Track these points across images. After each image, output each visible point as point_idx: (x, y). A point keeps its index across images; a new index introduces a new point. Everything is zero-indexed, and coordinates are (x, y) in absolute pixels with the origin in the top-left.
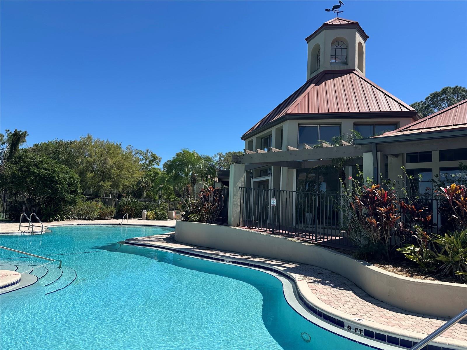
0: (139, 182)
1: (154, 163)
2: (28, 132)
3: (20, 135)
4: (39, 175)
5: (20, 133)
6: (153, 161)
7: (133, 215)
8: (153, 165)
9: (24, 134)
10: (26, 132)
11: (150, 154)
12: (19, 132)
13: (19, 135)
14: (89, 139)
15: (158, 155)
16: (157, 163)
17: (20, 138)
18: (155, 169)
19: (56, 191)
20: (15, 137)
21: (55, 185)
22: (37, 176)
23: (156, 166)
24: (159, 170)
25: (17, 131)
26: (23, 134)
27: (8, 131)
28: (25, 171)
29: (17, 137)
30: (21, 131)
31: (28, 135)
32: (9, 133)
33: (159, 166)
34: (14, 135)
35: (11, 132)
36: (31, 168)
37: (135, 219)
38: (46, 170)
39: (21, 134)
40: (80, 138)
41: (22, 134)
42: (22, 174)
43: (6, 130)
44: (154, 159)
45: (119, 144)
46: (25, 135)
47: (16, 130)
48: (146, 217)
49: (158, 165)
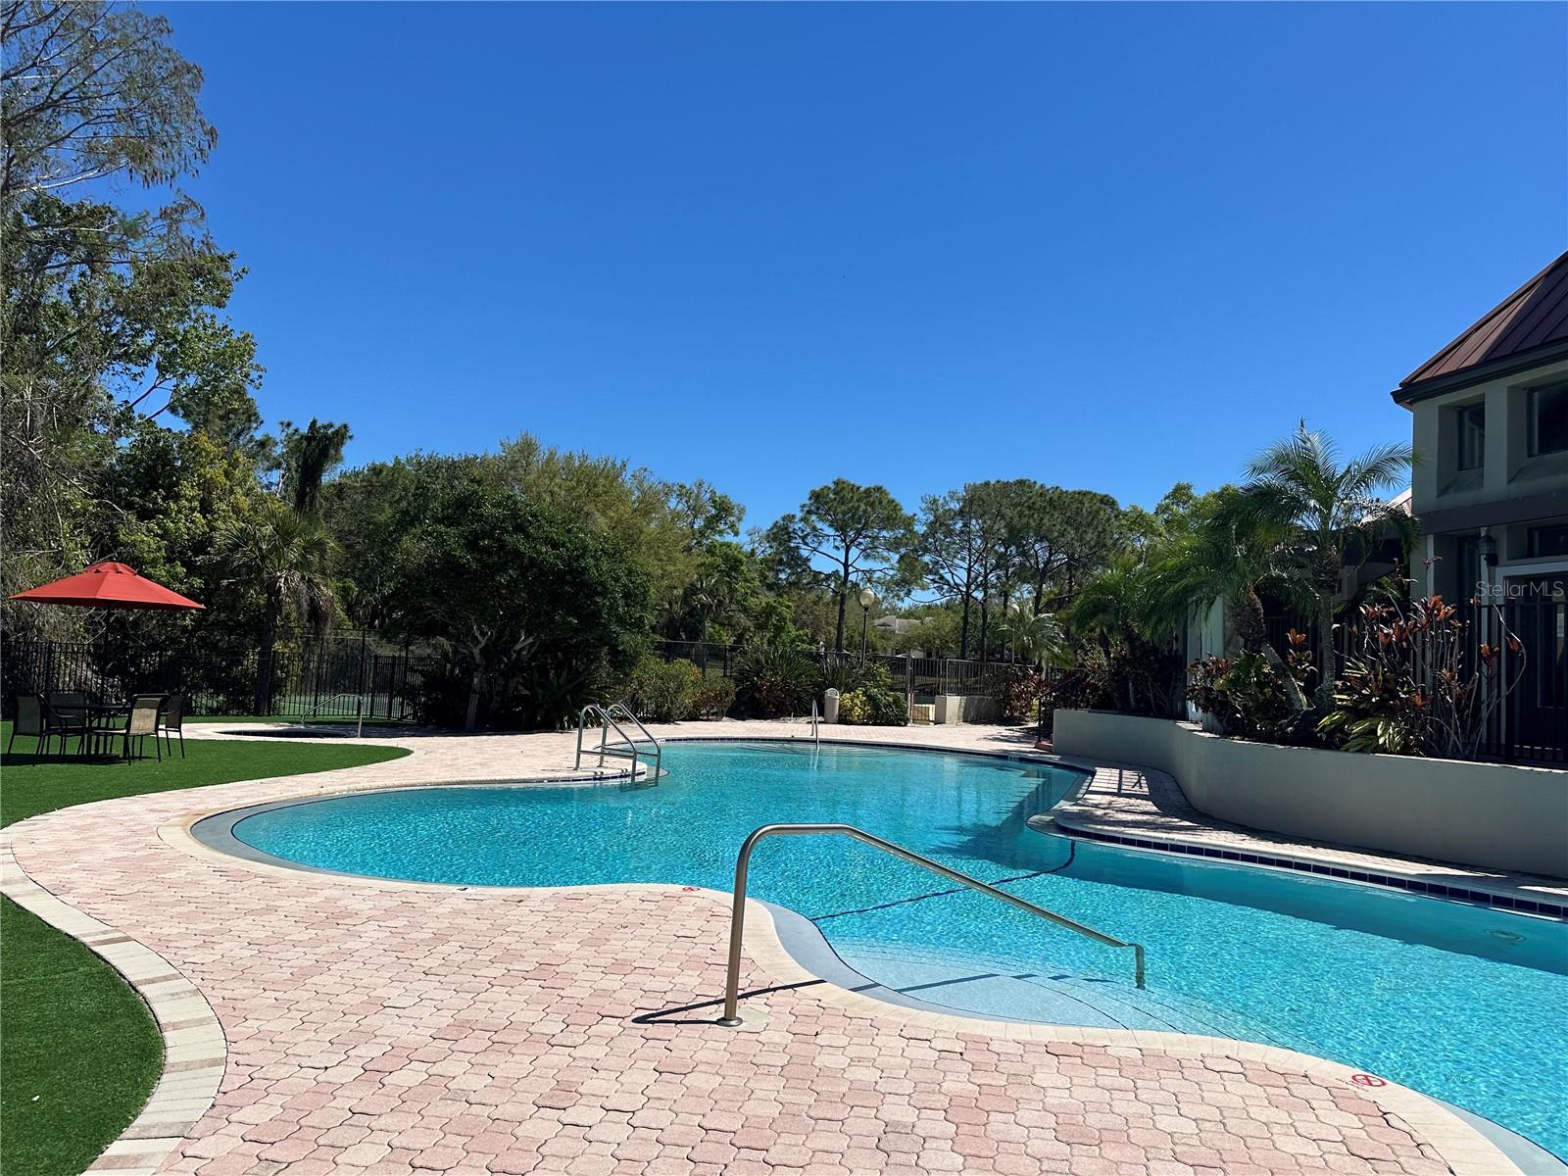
0: (691, 591)
1: (722, 527)
2: (350, 427)
3: (327, 439)
4: (532, 562)
5: (330, 432)
6: (717, 518)
7: (790, 704)
8: (721, 532)
9: (341, 435)
10: (345, 427)
11: (708, 495)
12: (325, 427)
13: (326, 437)
14: (527, 448)
15: (734, 499)
16: (732, 526)
17: (328, 449)
18: (728, 545)
19: (590, 619)
20: (314, 444)
21: (589, 597)
22: (526, 567)
23: (729, 538)
24: (739, 548)
25: (318, 424)
26: (337, 434)
27: (289, 425)
28: (486, 550)
29: (318, 445)
30: (331, 426)
31: (351, 437)
32: (289, 432)
33: (739, 536)
34: (309, 439)
35: (296, 431)
36: (506, 537)
37: (801, 719)
38: (555, 545)
39: (333, 433)
40: (502, 444)
41: (337, 432)
42: (479, 561)
43: (282, 424)
44: (723, 510)
45: (619, 464)
46: (343, 437)
47: (314, 422)
48: (837, 712)
49: (736, 534)
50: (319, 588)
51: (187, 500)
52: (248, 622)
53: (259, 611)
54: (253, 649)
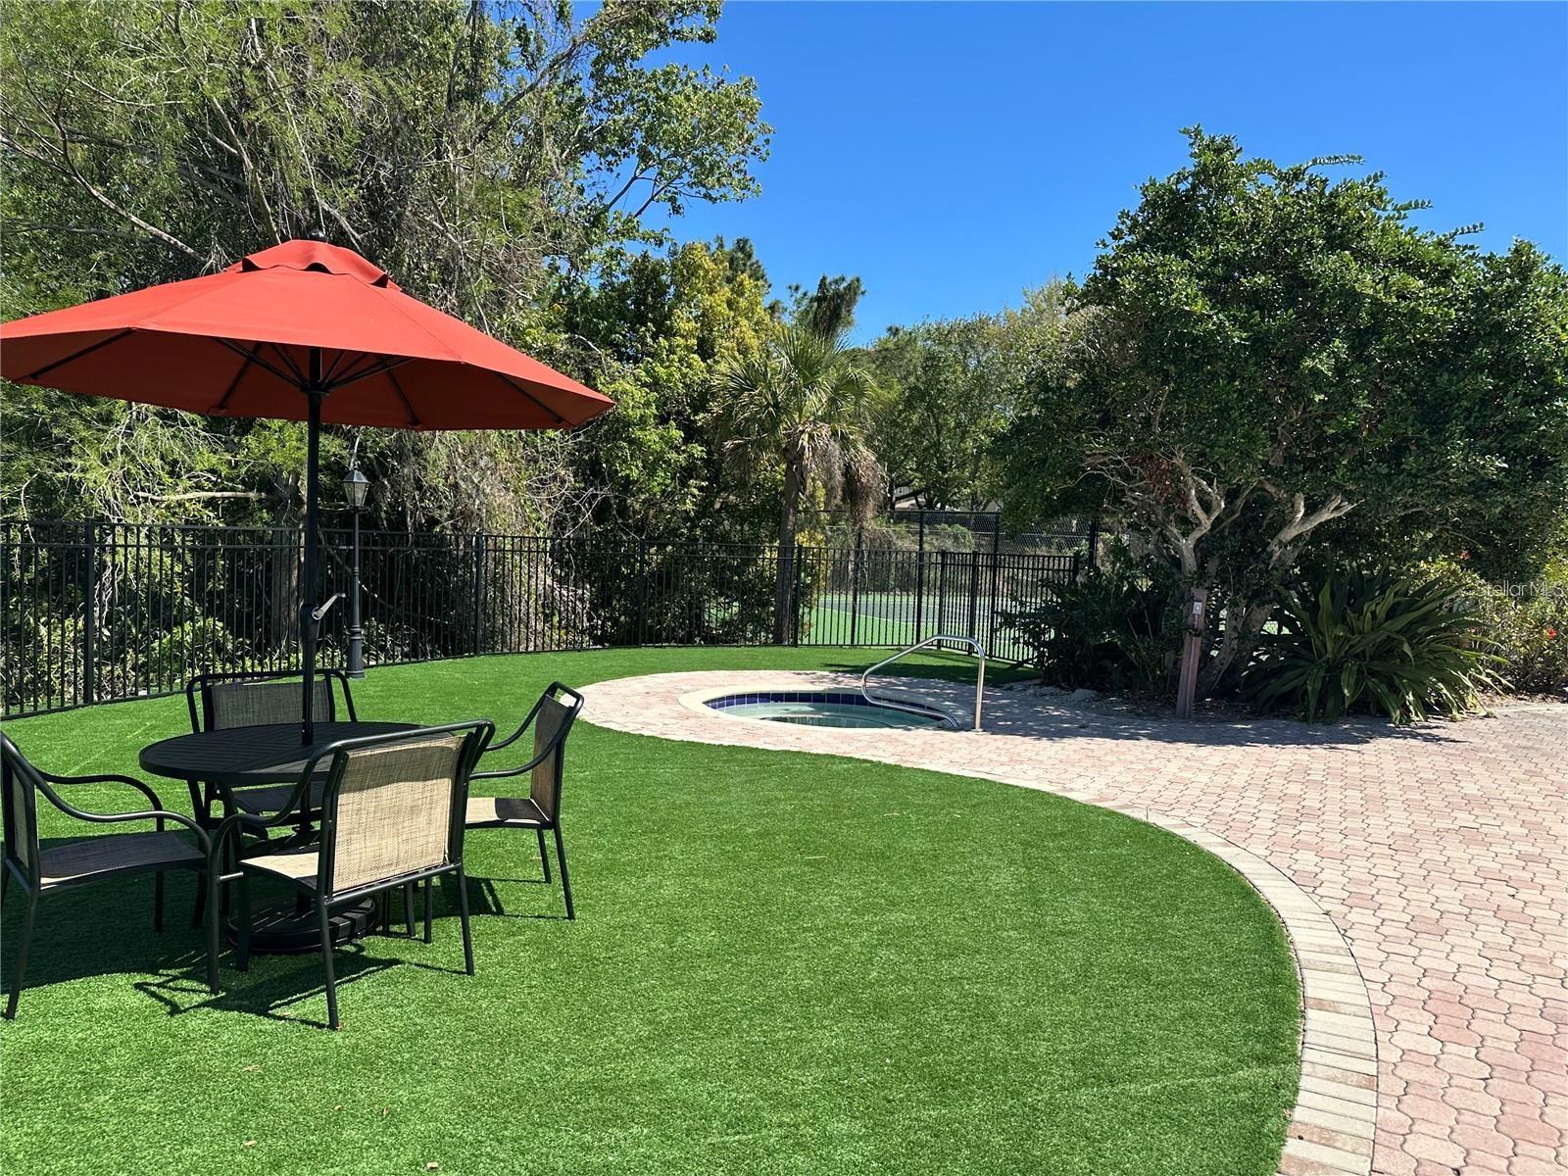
2: (863, 279)
3: (839, 297)
10: (858, 280)
12: (835, 283)
17: (840, 310)
20: (825, 305)
25: (828, 281)
27: (797, 288)
29: (829, 305)
30: (842, 280)
31: (863, 293)
32: (799, 296)
34: (818, 300)
35: (805, 294)
39: (845, 289)
41: (848, 288)
43: (791, 286)
46: (855, 292)
47: (824, 279)
50: (855, 448)
51: (682, 336)
52: (763, 505)
53: (776, 489)
54: (771, 542)
